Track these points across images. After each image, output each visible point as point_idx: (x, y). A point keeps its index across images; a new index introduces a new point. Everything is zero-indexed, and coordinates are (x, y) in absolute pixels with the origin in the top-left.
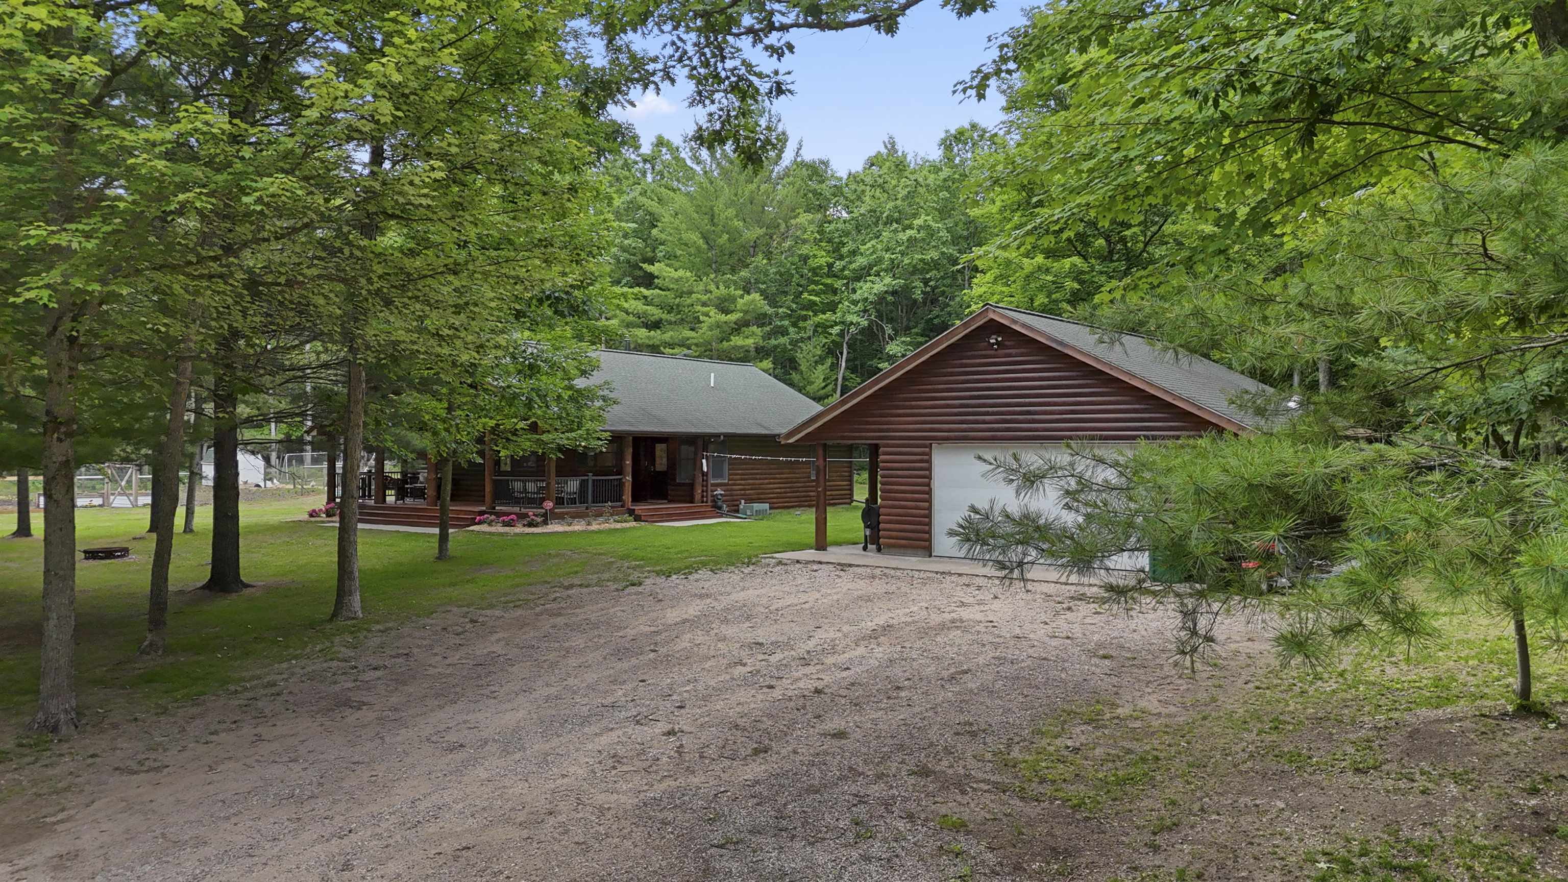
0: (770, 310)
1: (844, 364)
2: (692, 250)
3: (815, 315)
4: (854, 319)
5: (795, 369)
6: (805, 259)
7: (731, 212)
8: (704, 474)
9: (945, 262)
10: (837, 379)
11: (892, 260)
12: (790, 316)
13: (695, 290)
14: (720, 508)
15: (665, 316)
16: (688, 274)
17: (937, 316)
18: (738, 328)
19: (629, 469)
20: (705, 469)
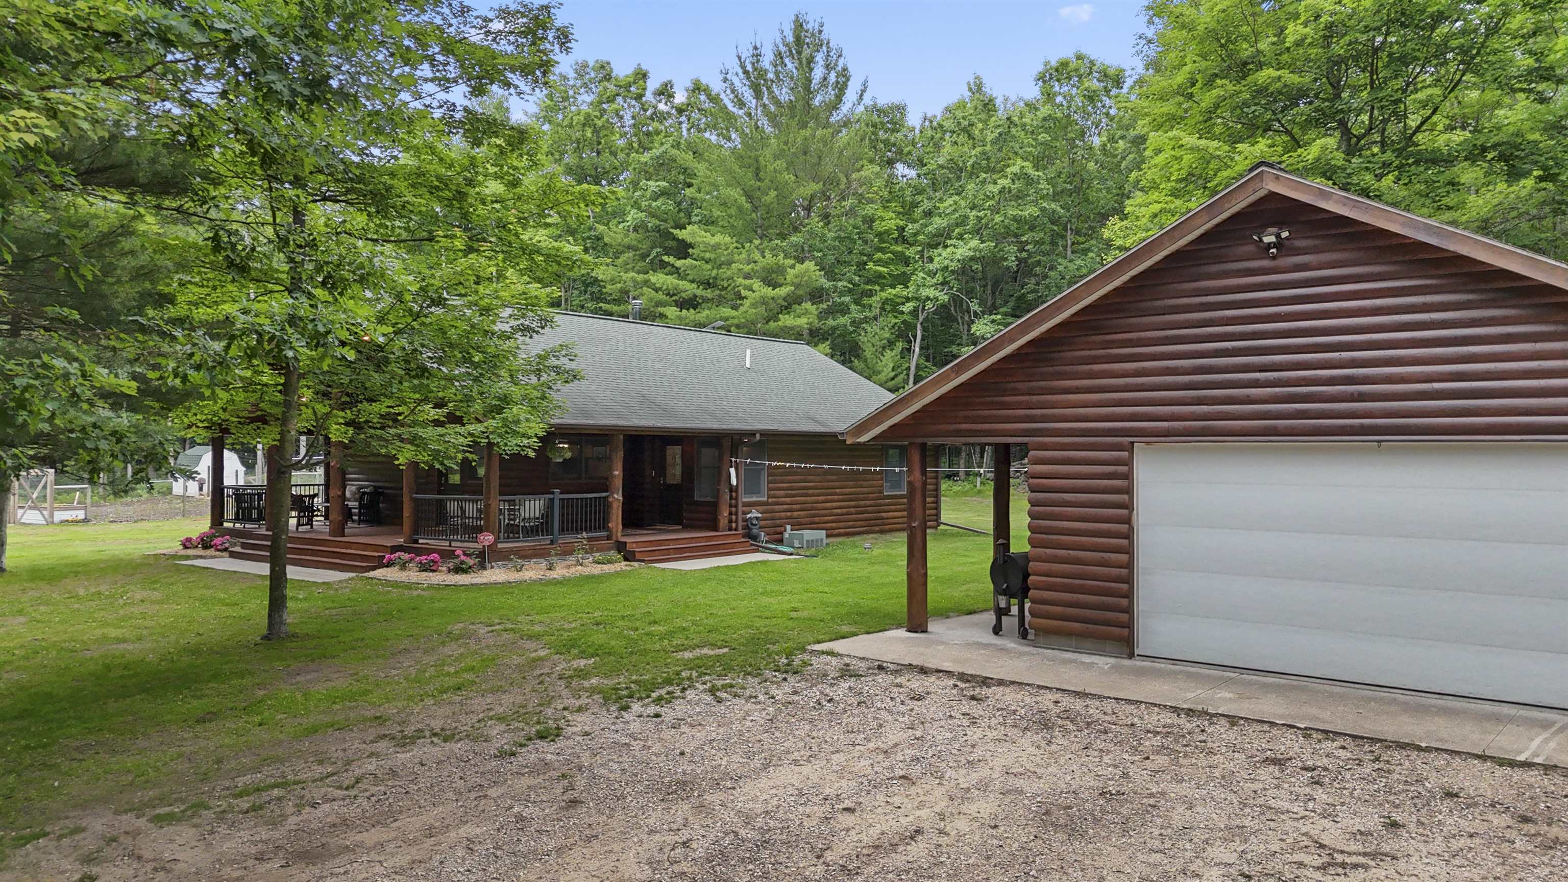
0: (828, 284)
1: (917, 350)
2: (733, 211)
3: (882, 290)
4: (931, 293)
5: (858, 356)
6: (870, 221)
7: (780, 164)
8: (731, 489)
9: (1046, 220)
10: (908, 368)
11: (979, 219)
12: (850, 291)
13: (736, 257)
14: (755, 538)
15: (699, 292)
16: (728, 239)
17: (1032, 292)
18: (789, 305)
19: (618, 483)
20: (734, 482)
